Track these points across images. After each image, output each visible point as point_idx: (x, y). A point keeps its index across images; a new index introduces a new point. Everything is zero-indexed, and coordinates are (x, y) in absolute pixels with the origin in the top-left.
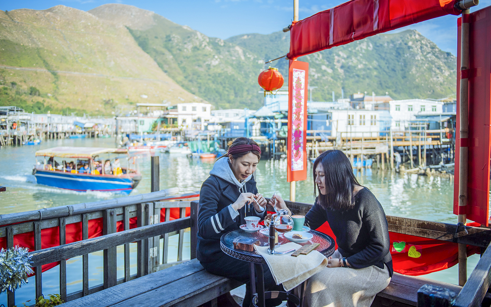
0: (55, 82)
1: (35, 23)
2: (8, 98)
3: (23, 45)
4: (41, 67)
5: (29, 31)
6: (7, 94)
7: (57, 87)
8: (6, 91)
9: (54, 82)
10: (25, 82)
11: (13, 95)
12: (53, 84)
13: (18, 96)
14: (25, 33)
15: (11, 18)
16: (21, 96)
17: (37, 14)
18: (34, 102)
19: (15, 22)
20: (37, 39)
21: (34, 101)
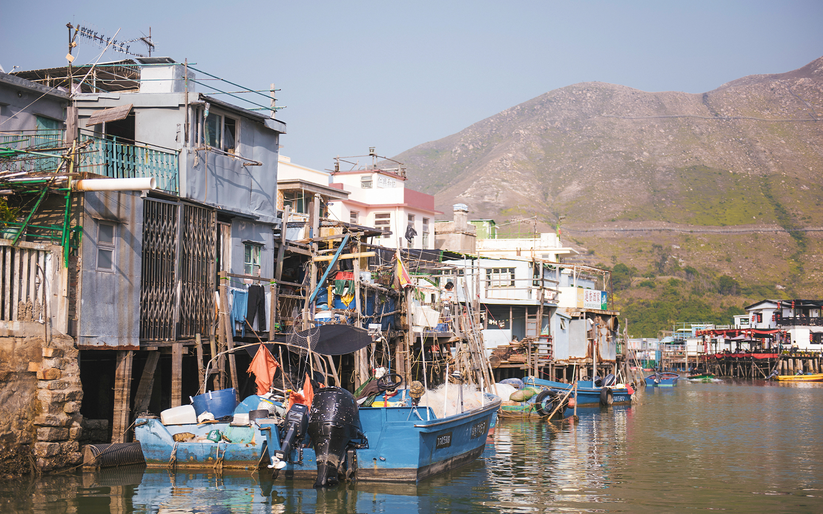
0: (795, 257)
1: (766, 112)
2: (678, 303)
3: (734, 173)
4: (769, 223)
5: (752, 134)
6: (675, 293)
7: (801, 269)
8: (674, 288)
9: (793, 257)
10: (728, 260)
11: (687, 296)
12: (792, 262)
13: (694, 297)
14: (741, 142)
15: (712, 111)
16: (701, 296)
17: (772, 89)
18: (725, 308)
19: (721, 119)
20: (768, 153)
21: (724, 305)
